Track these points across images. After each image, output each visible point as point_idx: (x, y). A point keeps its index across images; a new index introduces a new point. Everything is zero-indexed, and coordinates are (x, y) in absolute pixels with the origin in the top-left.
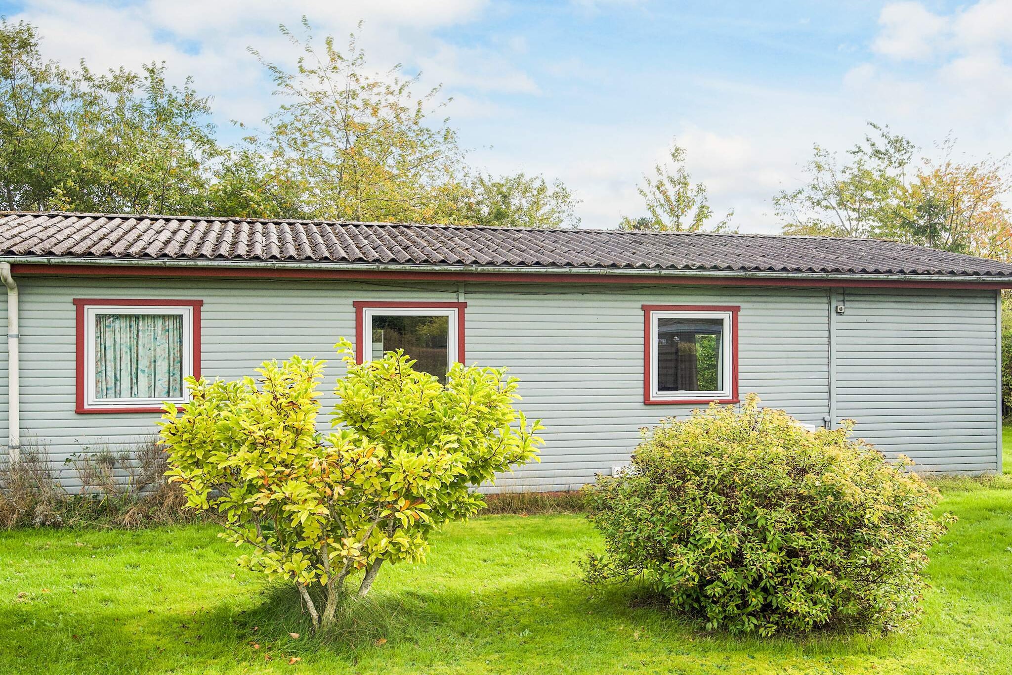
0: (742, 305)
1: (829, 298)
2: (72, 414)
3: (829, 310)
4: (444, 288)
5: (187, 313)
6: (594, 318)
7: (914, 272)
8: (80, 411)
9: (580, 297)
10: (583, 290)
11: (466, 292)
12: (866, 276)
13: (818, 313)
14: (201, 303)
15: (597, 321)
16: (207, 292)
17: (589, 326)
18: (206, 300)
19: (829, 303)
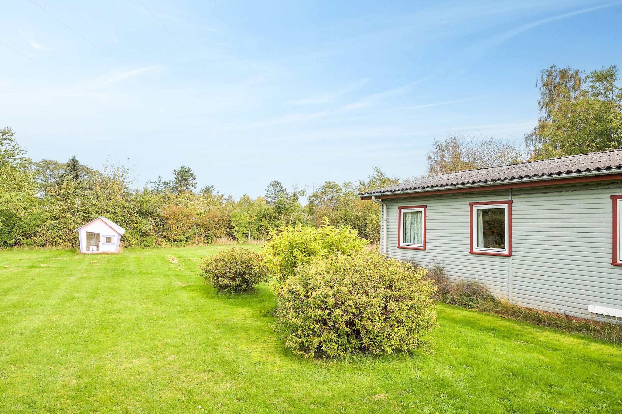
2: (397, 248)
4: (503, 194)
5: (423, 210)
6: (578, 206)
8: (399, 247)
9: (570, 193)
10: (572, 189)
11: (512, 195)
14: (426, 206)
15: (581, 208)
16: (428, 202)
17: (575, 211)
18: (428, 205)
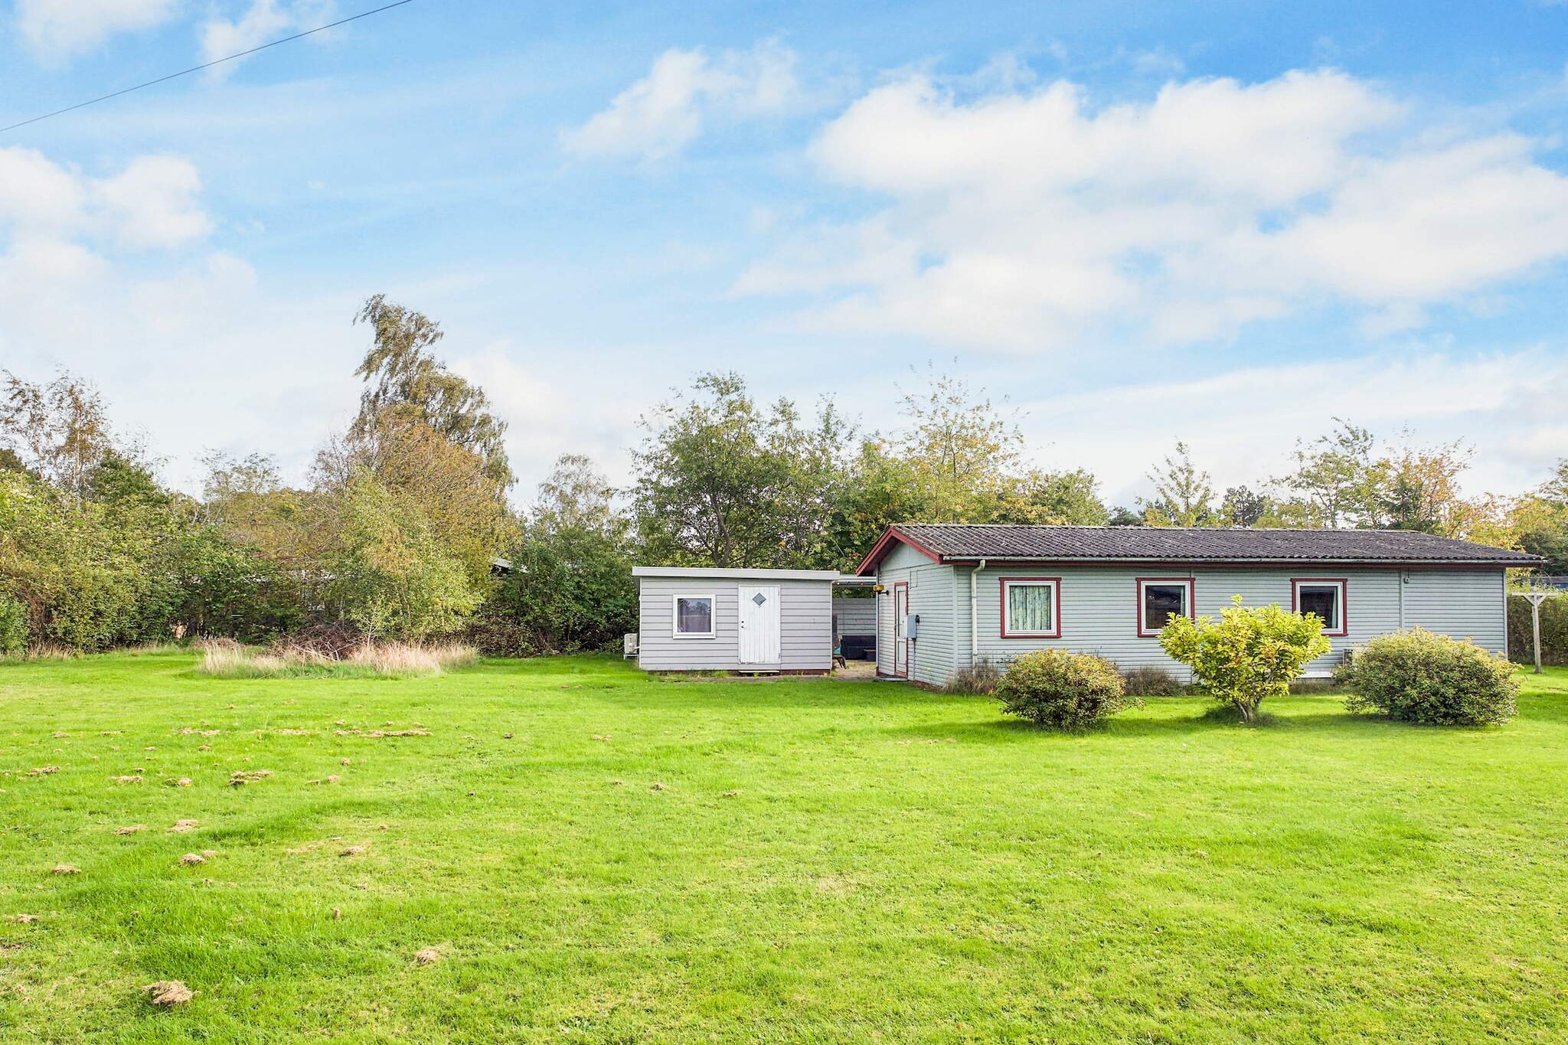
0: (1349, 578)
1: (1400, 573)
2: (999, 638)
3: (1400, 581)
5: (1053, 584)
6: (1264, 586)
7: (1456, 558)
8: (1003, 637)
10: (1257, 570)
11: (1195, 572)
12: (1427, 561)
13: (1393, 582)
14: (1060, 579)
15: (1266, 588)
16: (1064, 573)
18: (1063, 578)
19: (1400, 576)
